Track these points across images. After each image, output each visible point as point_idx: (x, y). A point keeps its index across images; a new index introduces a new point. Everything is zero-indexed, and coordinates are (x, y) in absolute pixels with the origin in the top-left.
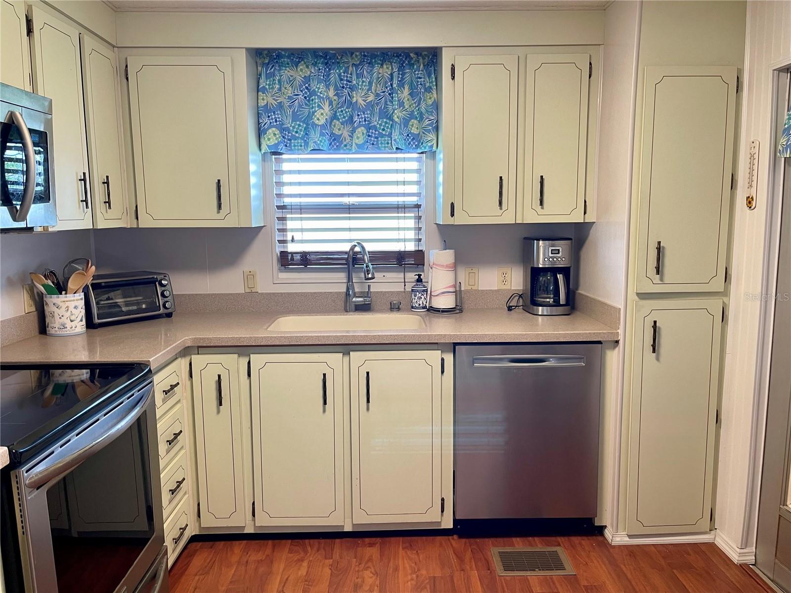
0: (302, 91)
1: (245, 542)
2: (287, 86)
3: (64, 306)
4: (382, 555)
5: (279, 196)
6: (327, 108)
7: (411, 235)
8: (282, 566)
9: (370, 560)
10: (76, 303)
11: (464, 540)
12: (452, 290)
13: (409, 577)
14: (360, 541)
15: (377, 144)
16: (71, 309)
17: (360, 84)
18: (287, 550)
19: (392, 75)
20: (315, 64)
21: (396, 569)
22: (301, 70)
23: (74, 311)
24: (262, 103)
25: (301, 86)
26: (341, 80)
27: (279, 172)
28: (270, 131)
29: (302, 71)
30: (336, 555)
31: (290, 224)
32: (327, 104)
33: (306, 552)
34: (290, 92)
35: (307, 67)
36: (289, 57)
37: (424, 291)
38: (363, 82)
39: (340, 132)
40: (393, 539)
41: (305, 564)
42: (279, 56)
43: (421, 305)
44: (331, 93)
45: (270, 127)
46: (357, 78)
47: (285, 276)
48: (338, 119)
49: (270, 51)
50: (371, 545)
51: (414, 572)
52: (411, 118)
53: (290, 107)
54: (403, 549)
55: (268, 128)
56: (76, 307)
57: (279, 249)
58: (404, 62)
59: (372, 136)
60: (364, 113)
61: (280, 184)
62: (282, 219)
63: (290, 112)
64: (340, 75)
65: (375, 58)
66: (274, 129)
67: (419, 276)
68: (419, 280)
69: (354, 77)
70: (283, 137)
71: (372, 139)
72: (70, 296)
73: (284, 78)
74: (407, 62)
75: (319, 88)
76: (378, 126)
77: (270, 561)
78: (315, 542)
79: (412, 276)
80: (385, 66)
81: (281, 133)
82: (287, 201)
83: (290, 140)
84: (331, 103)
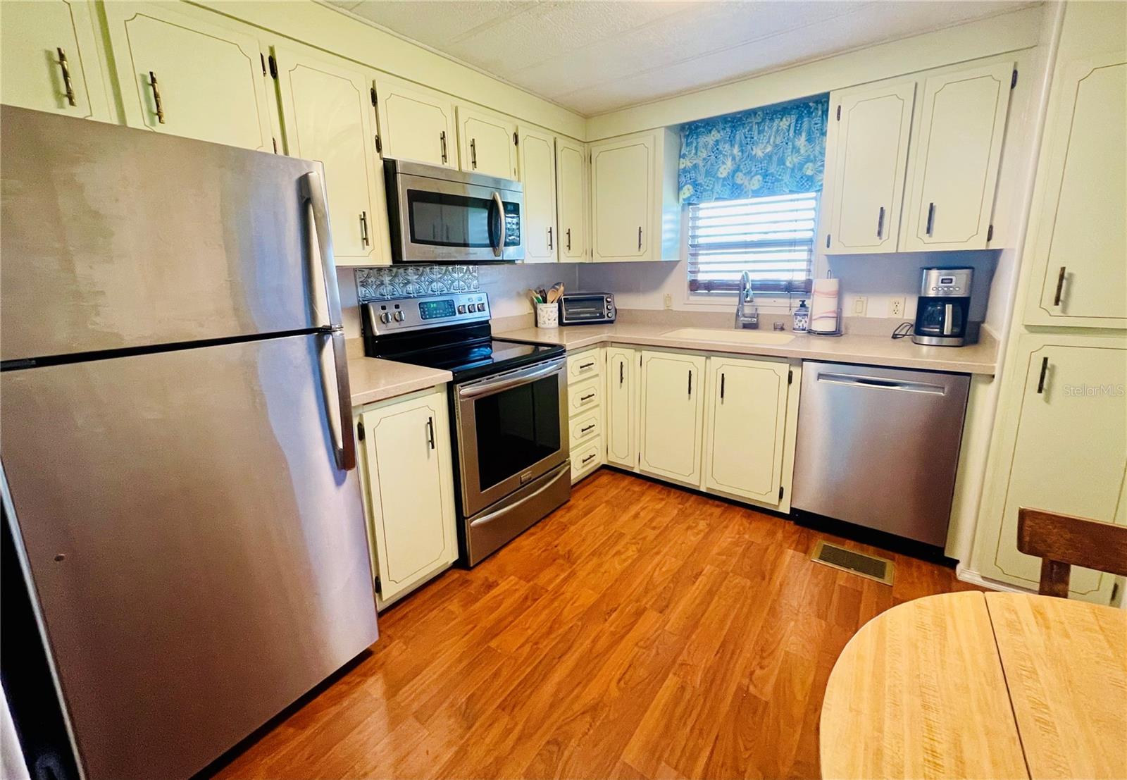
0: (713, 152)
1: (633, 478)
2: (703, 150)
3: (545, 310)
4: (721, 514)
5: (694, 237)
6: (729, 163)
7: (804, 265)
8: (648, 499)
9: (711, 515)
10: (551, 309)
11: (798, 527)
12: (835, 315)
13: (733, 535)
14: (711, 502)
15: (773, 188)
16: (549, 312)
17: (762, 138)
18: (657, 491)
19: (789, 126)
20: (724, 129)
21: (726, 527)
22: (713, 136)
23: (551, 314)
24: (682, 166)
25: (713, 148)
26: (746, 138)
27: (695, 219)
28: (686, 187)
29: (715, 135)
30: (688, 505)
31: (701, 259)
32: (730, 159)
33: (668, 496)
34: (704, 155)
35: (719, 132)
36: (704, 127)
37: (805, 315)
38: (764, 136)
39: (742, 182)
40: (738, 508)
41: (663, 503)
42: (697, 127)
43: (801, 327)
44: (736, 150)
45: (686, 184)
46: (759, 133)
47: (694, 299)
48: (742, 171)
49: (690, 124)
50: (718, 506)
51: (738, 533)
52: (806, 162)
53: (704, 166)
54: (741, 516)
55: (684, 186)
56: (552, 312)
57: (690, 277)
58: (803, 112)
59: (768, 182)
60: (761, 163)
61: (694, 228)
62: (695, 255)
63: (703, 170)
64: (744, 135)
65: (776, 114)
66: (688, 185)
67: (803, 302)
68: (803, 305)
69: (756, 133)
70: (696, 191)
71: (769, 184)
72: (548, 305)
73: (701, 144)
74: (805, 112)
75: (724, 148)
76: (775, 172)
77: (643, 494)
78: (678, 492)
79: (797, 303)
80: (784, 119)
81: (694, 187)
82: (701, 241)
83: (701, 193)
84: (734, 159)
